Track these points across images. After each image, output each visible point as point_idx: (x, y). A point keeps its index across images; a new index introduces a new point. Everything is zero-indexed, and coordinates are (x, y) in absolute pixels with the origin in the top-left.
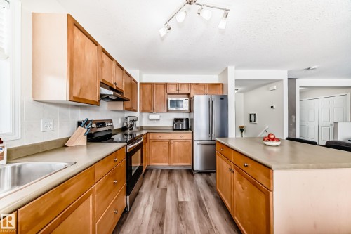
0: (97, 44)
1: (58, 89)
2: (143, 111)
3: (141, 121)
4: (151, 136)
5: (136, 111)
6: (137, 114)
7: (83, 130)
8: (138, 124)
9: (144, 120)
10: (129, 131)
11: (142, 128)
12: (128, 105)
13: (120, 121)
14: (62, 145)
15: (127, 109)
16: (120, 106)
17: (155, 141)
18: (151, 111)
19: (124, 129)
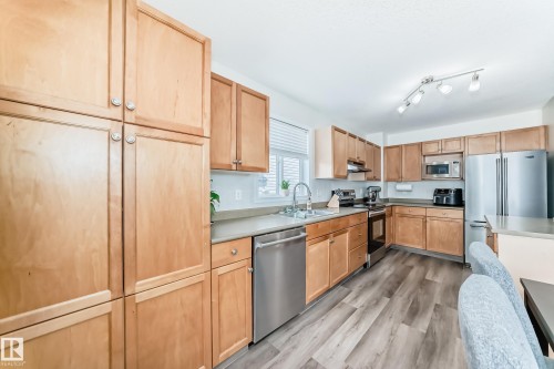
0: (344, 133)
1: (327, 171)
2: (388, 180)
3: (386, 192)
4: (397, 210)
5: (379, 180)
6: (380, 184)
7: (336, 197)
8: (381, 195)
9: (389, 191)
10: (371, 202)
11: (387, 200)
12: (370, 175)
13: (361, 191)
14: (325, 206)
15: (369, 179)
16: (362, 176)
17: (403, 216)
18: (399, 180)
19: (365, 200)
